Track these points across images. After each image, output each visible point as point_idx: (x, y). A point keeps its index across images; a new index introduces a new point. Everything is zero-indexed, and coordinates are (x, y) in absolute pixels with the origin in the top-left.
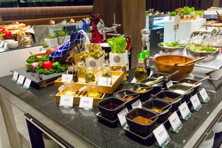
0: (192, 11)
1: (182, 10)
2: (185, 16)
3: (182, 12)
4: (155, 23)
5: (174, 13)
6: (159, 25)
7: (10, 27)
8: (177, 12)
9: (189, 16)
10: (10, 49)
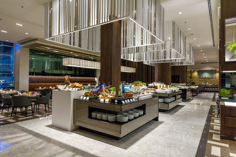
0: (141, 83)
1: (136, 82)
2: (138, 85)
3: (136, 83)
4: (125, 88)
5: (133, 83)
6: (127, 89)
7: (75, 84)
8: (134, 83)
9: (139, 85)
10: (78, 90)
